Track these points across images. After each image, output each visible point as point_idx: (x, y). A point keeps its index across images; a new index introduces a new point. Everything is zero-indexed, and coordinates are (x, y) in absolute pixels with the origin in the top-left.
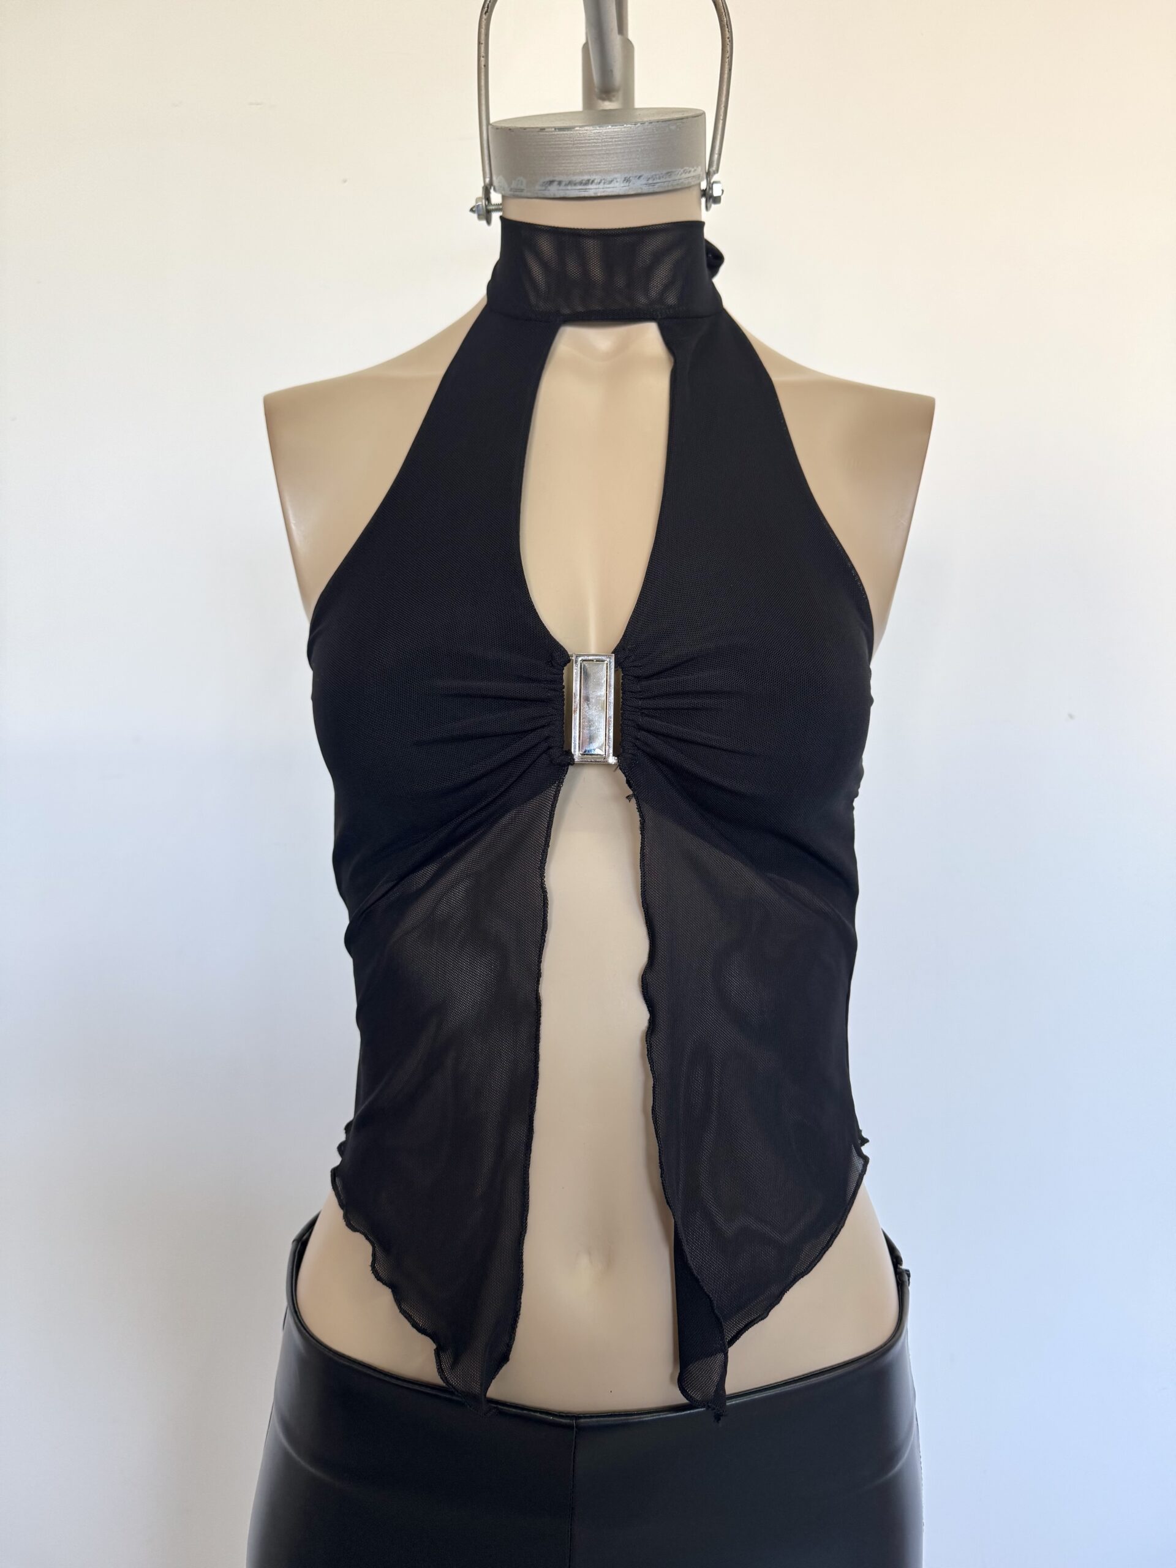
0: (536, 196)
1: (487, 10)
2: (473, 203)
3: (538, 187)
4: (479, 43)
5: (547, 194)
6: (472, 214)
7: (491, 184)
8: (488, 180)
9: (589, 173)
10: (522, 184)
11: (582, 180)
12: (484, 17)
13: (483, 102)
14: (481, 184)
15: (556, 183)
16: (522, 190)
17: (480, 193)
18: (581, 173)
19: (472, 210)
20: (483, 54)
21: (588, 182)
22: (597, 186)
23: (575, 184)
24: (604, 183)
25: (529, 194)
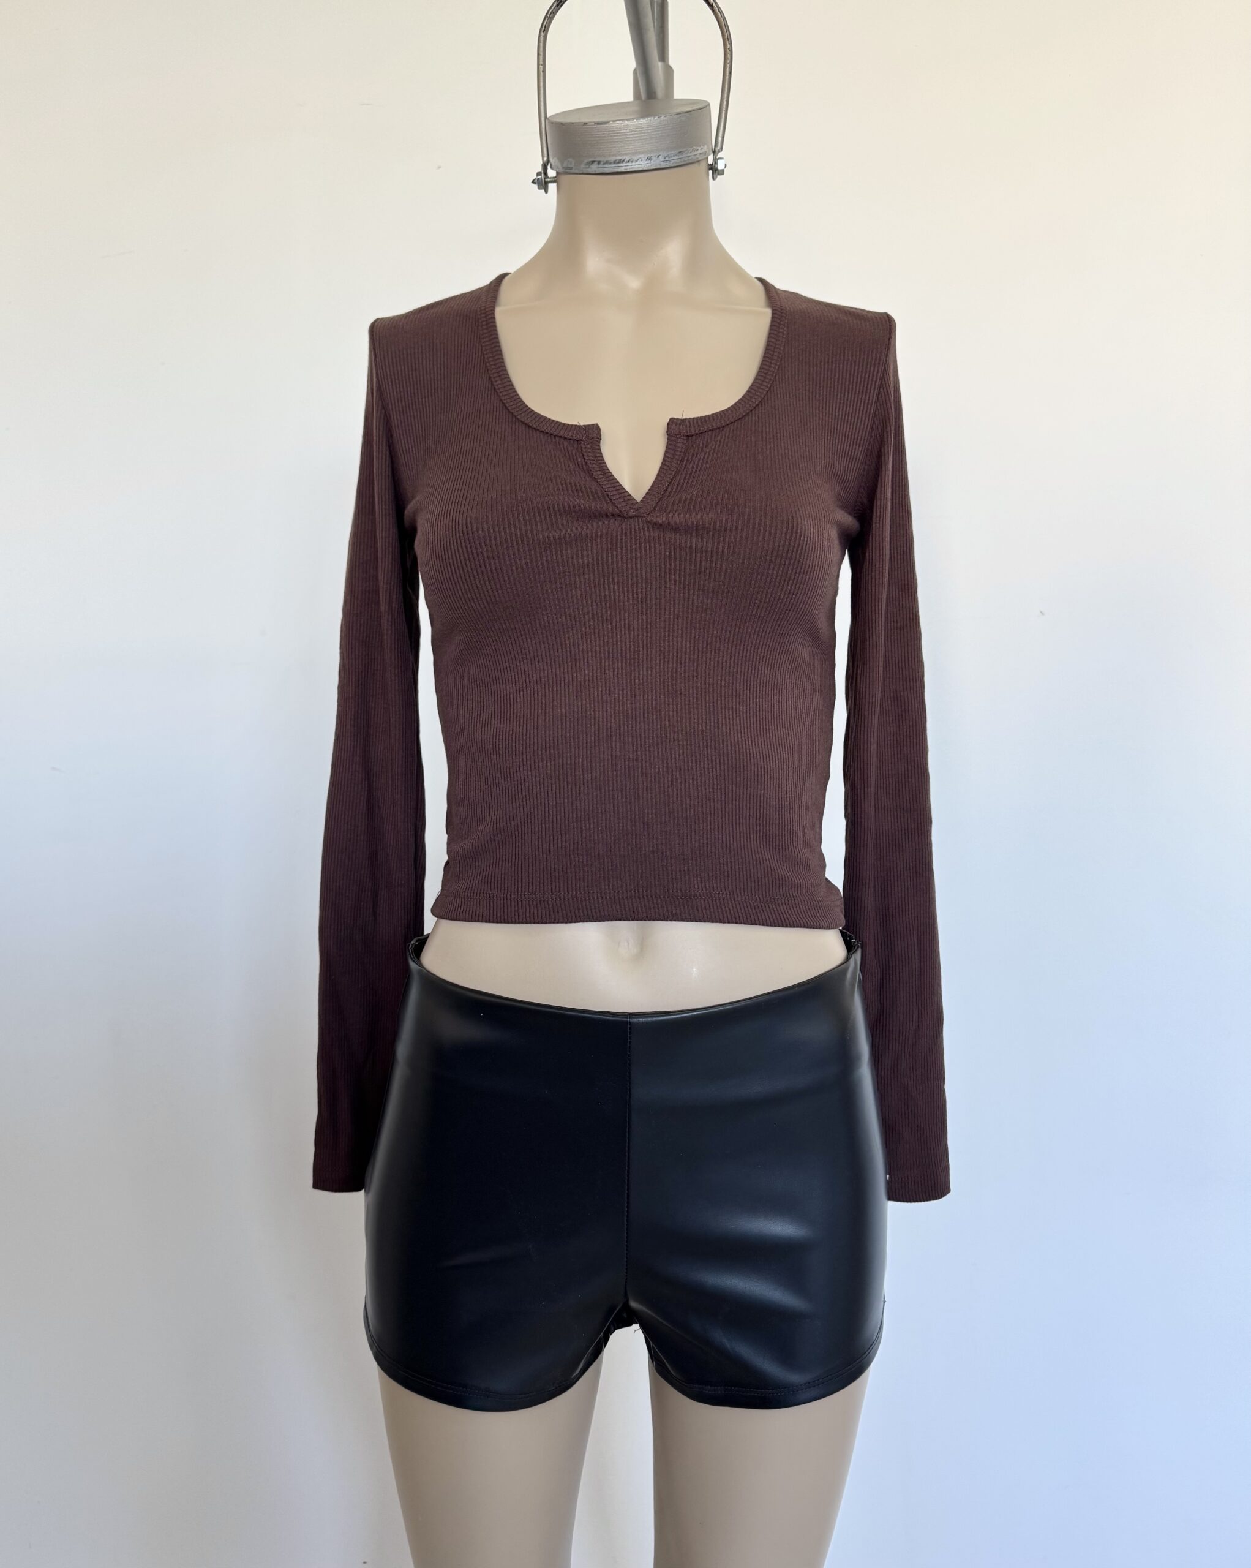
0: (581, 172)
1: (545, 29)
2: (535, 177)
3: (583, 166)
4: (539, 54)
5: (590, 171)
6: (533, 184)
8: (545, 159)
9: (619, 155)
10: (571, 164)
11: (616, 160)
12: (542, 34)
13: (542, 99)
14: (542, 163)
15: (596, 163)
16: (571, 168)
17: (540, 169)
18: (614, 155)
19: (533, 182)
20: (541, 63)
21: (620, 162)
22: (627, 164)
23: (610, 163)
24: (632, 162)
25: (577, 171)
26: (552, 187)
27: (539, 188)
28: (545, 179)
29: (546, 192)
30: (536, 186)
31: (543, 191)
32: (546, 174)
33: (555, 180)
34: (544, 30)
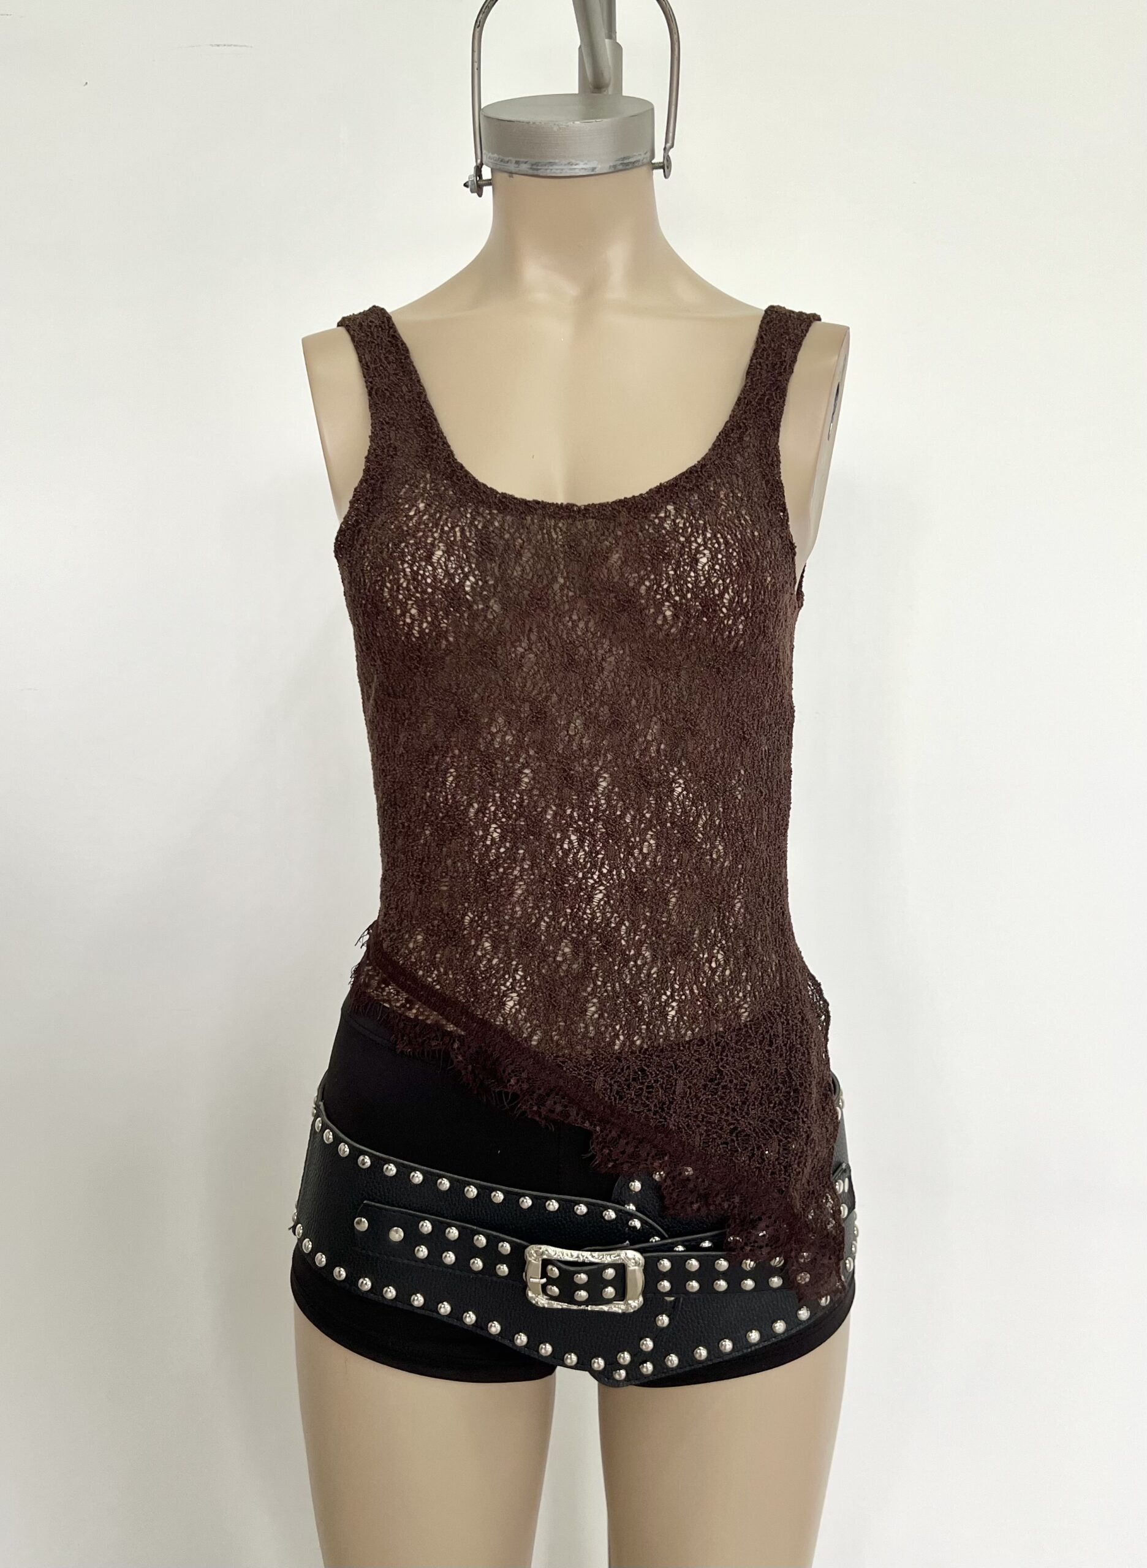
1: (479, 24)
2: (467, 180)
4: (473, 51)
6: (465, 188)
7: (482, 164)
8: (479, 161)
12: (478, 30)
14: (475, 164)
17: (472, 172)
19: (466, 185)
20: (476, 59)
26: (488, 190)
27: (472, 191)
28: (477, 181)
29: (480, 195)
30: (469, 189)
31: (476, 194)
32: (480, 176)
33: (489, 183)
34: (479, 26)
